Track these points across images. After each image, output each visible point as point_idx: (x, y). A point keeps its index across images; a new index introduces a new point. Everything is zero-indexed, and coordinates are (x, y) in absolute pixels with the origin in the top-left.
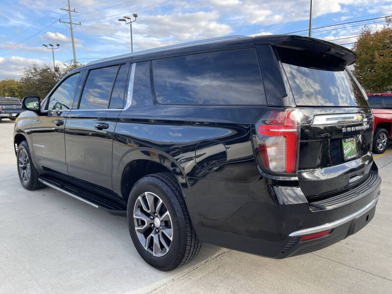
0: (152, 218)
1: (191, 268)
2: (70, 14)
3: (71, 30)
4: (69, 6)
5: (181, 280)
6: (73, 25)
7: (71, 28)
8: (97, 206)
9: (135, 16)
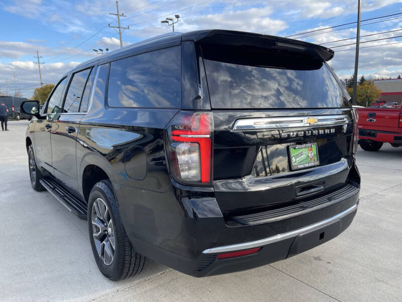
0: (106, 224)
1: (143, 279)
2: (119, 19)
3: (120, 34)
4: (118, 11)
5: (126, 291)
6: (121, 29)
7: (120, 32)
8: (70, 210)
9: (177, 17)
